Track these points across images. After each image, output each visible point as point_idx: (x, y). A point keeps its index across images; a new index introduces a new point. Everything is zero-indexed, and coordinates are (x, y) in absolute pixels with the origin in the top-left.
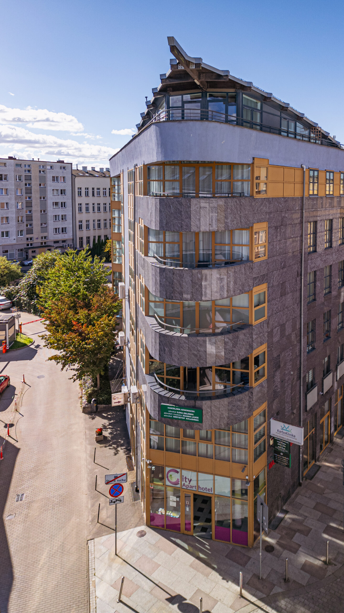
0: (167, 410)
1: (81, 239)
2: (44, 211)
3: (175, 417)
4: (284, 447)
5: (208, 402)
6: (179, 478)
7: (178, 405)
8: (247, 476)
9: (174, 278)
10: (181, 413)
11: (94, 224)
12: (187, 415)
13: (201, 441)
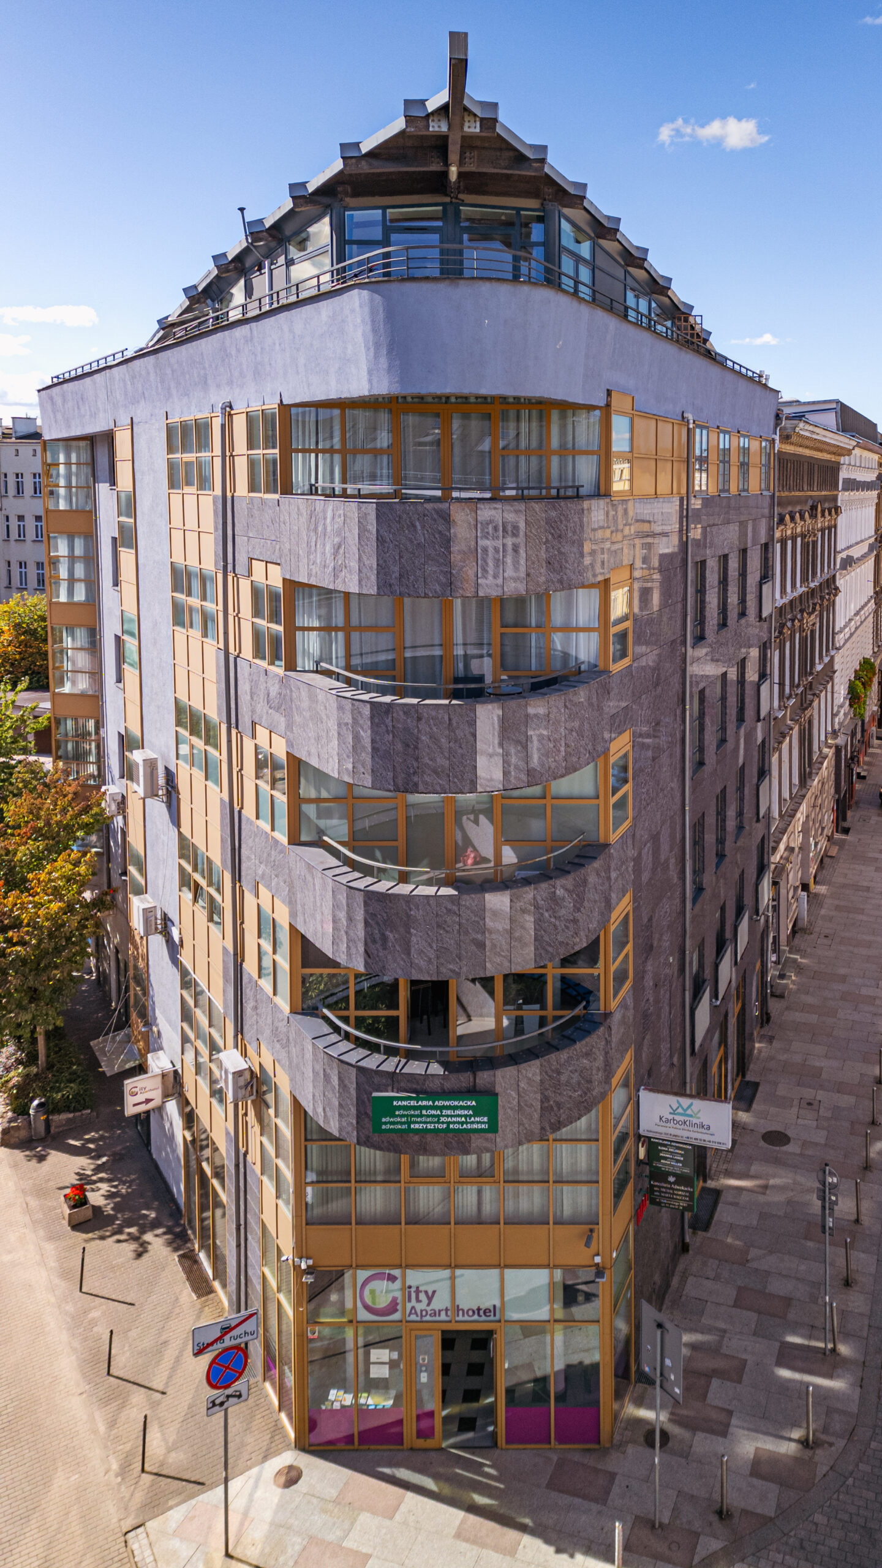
0: (391, 1111)
3: (417, 1126)
4: (678, 1161)
5: (510, 1071)
6: (398, 1294)
7: (425, 1092)
8: (598, 1255)
9: (419, 731)
10: (433, 1112)
12: (452, 1116)
13: (462, 1179)
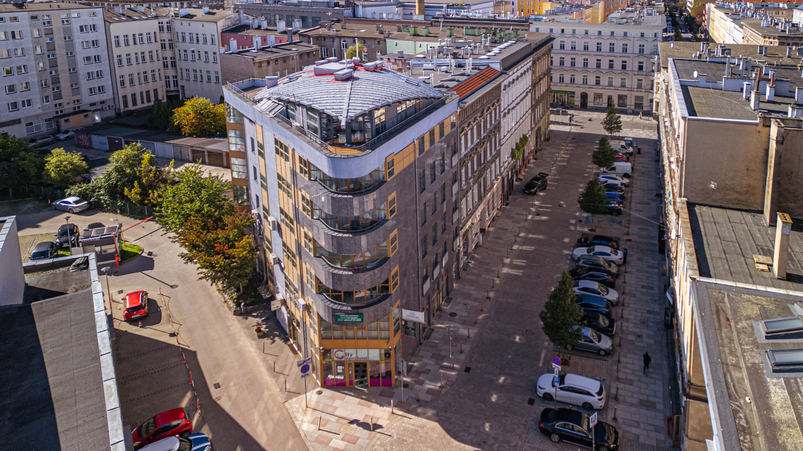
1: (125, 97)
2: (74, 69)
4: (412, 325)
5: (366, 309)
6: (344, 354)
8: (390, 346)
10: (349, 318)
11: (139, 78)
12: (353, 318)
13: (358, 330)
